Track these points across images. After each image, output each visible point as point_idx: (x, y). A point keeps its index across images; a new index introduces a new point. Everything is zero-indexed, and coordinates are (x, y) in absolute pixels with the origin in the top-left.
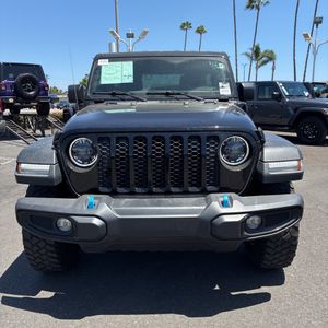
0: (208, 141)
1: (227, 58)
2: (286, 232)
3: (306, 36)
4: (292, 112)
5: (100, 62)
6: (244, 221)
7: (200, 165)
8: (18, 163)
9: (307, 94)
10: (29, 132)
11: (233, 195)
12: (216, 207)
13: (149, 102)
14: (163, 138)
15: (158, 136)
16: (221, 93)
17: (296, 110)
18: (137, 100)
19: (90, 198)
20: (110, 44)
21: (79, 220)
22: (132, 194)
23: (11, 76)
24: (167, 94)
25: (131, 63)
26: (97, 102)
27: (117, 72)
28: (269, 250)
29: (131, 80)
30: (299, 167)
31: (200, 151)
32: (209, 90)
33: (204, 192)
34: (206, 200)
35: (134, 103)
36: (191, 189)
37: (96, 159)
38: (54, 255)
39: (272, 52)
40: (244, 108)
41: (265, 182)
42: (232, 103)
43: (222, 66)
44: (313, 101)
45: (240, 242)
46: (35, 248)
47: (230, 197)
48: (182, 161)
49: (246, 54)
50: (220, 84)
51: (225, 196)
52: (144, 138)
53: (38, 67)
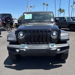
0: (48, 32)
1: (53, 13)
2: (66, 52)
3: (71, 6)
4: (68, 24)
5: (25, 14)
6: (56, 49)
7: (47, 37)
8: (7, 37)
9: (72, 20)
10: (8, 29)
11: (54, 44)
12: (50, 46)
13: (35, 23)
14: (39, 32)
15: (38, 31)
16: (52, 21)
17: (69, 24)
18: (33, 23)
19: (23, 45)
20: (26, 9)
21: (21, 49)
22: (32, 44)
23: (4, 16)
24: (40, 21)
26: (24, 23)
27: (28, 16)
28: (62, 56)
30: (68, 38)
31: (47, 34)
32: (49, 20)
33: (48, 43)
34: (48, 45)
35: (32, 23)
36: (45, 43)
37: (24, 36)
38: (15, 57)
39: (64, 10)
40: (56, 24)
41: (61, 41)
42: (54, 23)
43: (52, 15)
44: (73, 21)
45: (55, 54)
46: (11, 56)
47: (53, 44)
48: (43, 37)
49: (58, 10)
50: (51, 19)
51: (52, 44)
52: (35, 32)
53: (10, 14)
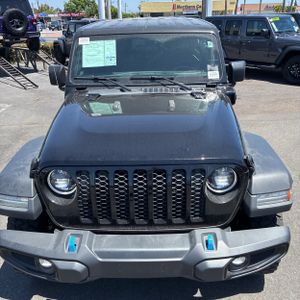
0: (193, 174)
5: (81, 41)
7: (185, 198)
9: (297, 29)
14: (145, 171)
17: (284, 49)
22: (114, 225)
24: (153, 79)
25: (114, 42)
26: (78, 89)
27: (99, 52)
29: (114, 63)
30: (288, 198)
31: (184, 185)
34: (191, 239)
36: (175, 222)
41: (252, 216)
42: (220, 90)
43: (211, 45)
47: (215, 237)
52: (126, 171)
